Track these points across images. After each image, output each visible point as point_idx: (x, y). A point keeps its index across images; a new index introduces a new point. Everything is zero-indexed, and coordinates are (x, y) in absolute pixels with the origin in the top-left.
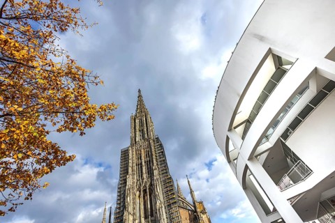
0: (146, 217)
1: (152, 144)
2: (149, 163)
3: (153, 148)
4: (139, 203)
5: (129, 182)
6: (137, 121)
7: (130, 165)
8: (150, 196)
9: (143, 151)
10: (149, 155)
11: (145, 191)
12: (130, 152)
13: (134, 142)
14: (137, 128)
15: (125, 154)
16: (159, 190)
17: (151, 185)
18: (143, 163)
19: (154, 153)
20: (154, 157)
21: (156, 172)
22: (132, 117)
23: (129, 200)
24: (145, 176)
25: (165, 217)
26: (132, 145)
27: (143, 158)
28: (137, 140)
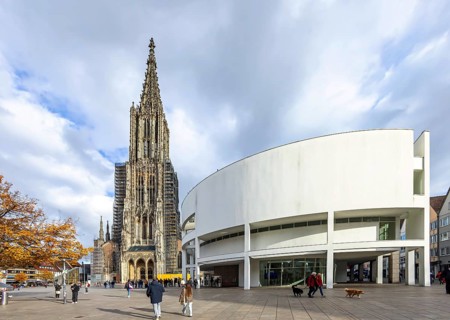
0: (144, 237)
1: (160, 170)
2: (153, 191)
3: (160, 175)
4: (138, 227)
5: (127, 206)
6: (142, 122)
7: (128, 187)
8: (151, 223)
9: (146, 174)
10: (152, 180)
11: (145, 218)
12: (129, 171)
13: (134, 160)
14: (141, 135)
15: (121, 171)
16: (160, 221)
17: (152, 214)
18: (146, 190)
19: (160, 182)
20: (160, 187)
21: (159, 205)
22: (132, 109)
23: (127, 221)
24: (146, 204)
25: (162, 245)
26: (131, 163)
27: (145, 183)
28: (139, 157)
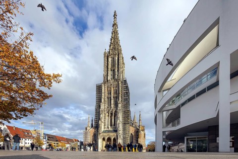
0: (111, 125)
1: (120, 85)
2: (116, 98)
3: (120, 88)
4: (108, 120)
5: (102, 107)
6: (110, 59)
7: (103, 97)
8: (115, 117)
9: (112, 88)
10: (117, 92)
11: (112, 114)
12: (103, 87)
13: (106, 81)
14: (110, 66)
15: (99, 88)
16: (120, 115)
17: (116, 112)
18: (112, 98)
19: (120, 92)
20: (120, 95)
21: (120, 105)
22: (105, 53)
23: (102, 116)
24: (112, 106)
25: (121, 129)
26: (104, 83)
27: (112, 94)
28: (109, 79)
